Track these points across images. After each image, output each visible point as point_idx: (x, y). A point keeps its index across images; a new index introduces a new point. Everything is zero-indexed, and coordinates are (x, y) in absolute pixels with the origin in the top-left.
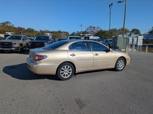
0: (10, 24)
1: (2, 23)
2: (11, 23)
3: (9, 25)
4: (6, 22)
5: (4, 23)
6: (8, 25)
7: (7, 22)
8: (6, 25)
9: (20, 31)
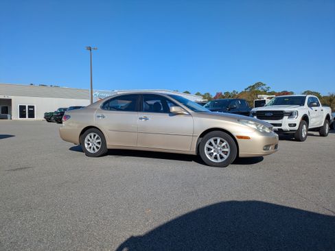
0: (264, 87)
1: (249, 87)
2: (265, 85)
3: (262, 89)
4: (256, 84)
5: (253, 86)
6: (260, 89)
7: (259, 84)
8: (256, 89)
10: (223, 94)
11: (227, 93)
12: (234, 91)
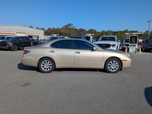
1: (65, 26)
2: (72, 25)
3: (71, 27)
5: (67, 25)
6: (70, 27)
7: (70, 25)
9: (81, 33)
10: (52, 29)
11: (54, 28)
12: (58, 28)
